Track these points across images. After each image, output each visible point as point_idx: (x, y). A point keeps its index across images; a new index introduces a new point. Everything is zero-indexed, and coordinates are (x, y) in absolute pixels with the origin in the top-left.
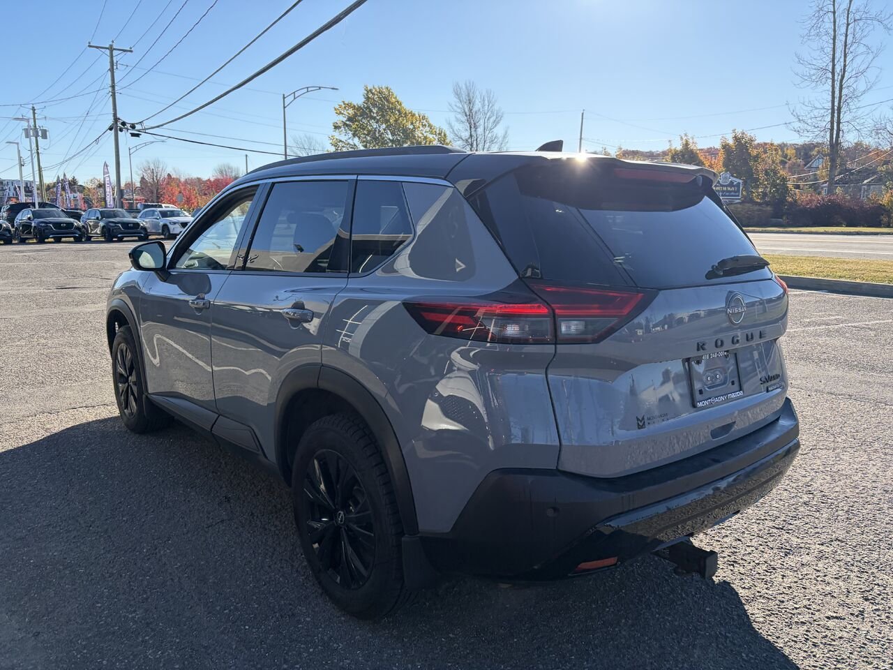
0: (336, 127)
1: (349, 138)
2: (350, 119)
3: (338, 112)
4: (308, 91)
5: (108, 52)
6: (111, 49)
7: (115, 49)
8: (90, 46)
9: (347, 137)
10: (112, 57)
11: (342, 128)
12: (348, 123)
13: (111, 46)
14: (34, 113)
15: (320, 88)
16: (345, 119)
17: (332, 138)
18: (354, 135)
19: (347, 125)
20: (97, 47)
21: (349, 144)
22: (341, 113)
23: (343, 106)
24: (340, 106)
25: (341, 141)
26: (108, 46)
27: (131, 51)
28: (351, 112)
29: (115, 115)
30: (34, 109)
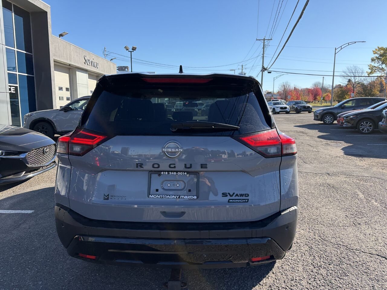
0: (373, 60)
1: (380, 65)
2: (381, 56)
3: (375, 52)
4: (349, 45)
5: (263, 41)
6: (264, 40)
7: (266, 40)
8: (257, 40)
9: (379, 64)
10: (264, 43)
11: (376, 60)
12: (379, 57)
13: (264, 38)
14: (242, 67)
15: (355, 42)
16: (378, 56)
17: (370, 66)
18: (382, 63)
19: (379, 59)
20: (259, 40)
21: (379, 68)
22: (376, 53)
23: (378, 49)
24: (376, 50)
25: (375, 67)
26: (263, 39)
27: (271, 39)
28: (382, 52)
29: (263, 65)
30: (242, 66)
